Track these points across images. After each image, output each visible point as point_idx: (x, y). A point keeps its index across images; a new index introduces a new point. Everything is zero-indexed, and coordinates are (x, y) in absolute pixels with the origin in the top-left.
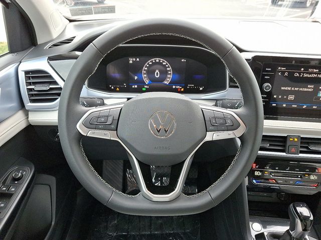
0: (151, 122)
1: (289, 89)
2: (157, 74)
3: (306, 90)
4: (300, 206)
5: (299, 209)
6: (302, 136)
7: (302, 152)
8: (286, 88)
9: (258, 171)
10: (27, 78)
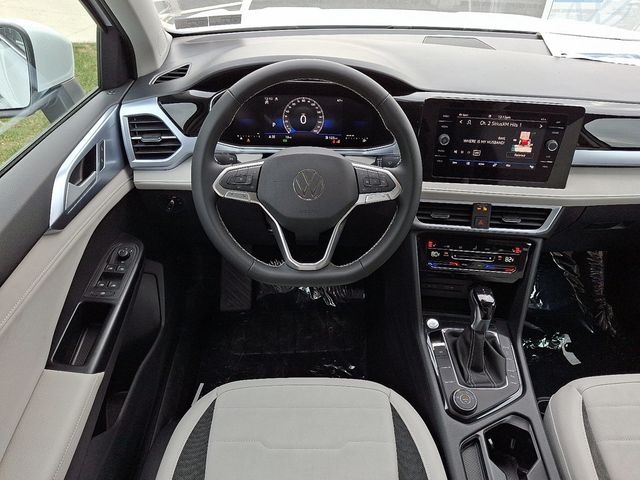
0: (296, 184)
1: (474, 141)
2: (303, 119)
3: (495, 143)
4: (482, 293)
5: (481, 297)
6: (494, 204)
7: (492, 226)
8: (470, 141)
9: (435, 251)
10: (132, 126)
